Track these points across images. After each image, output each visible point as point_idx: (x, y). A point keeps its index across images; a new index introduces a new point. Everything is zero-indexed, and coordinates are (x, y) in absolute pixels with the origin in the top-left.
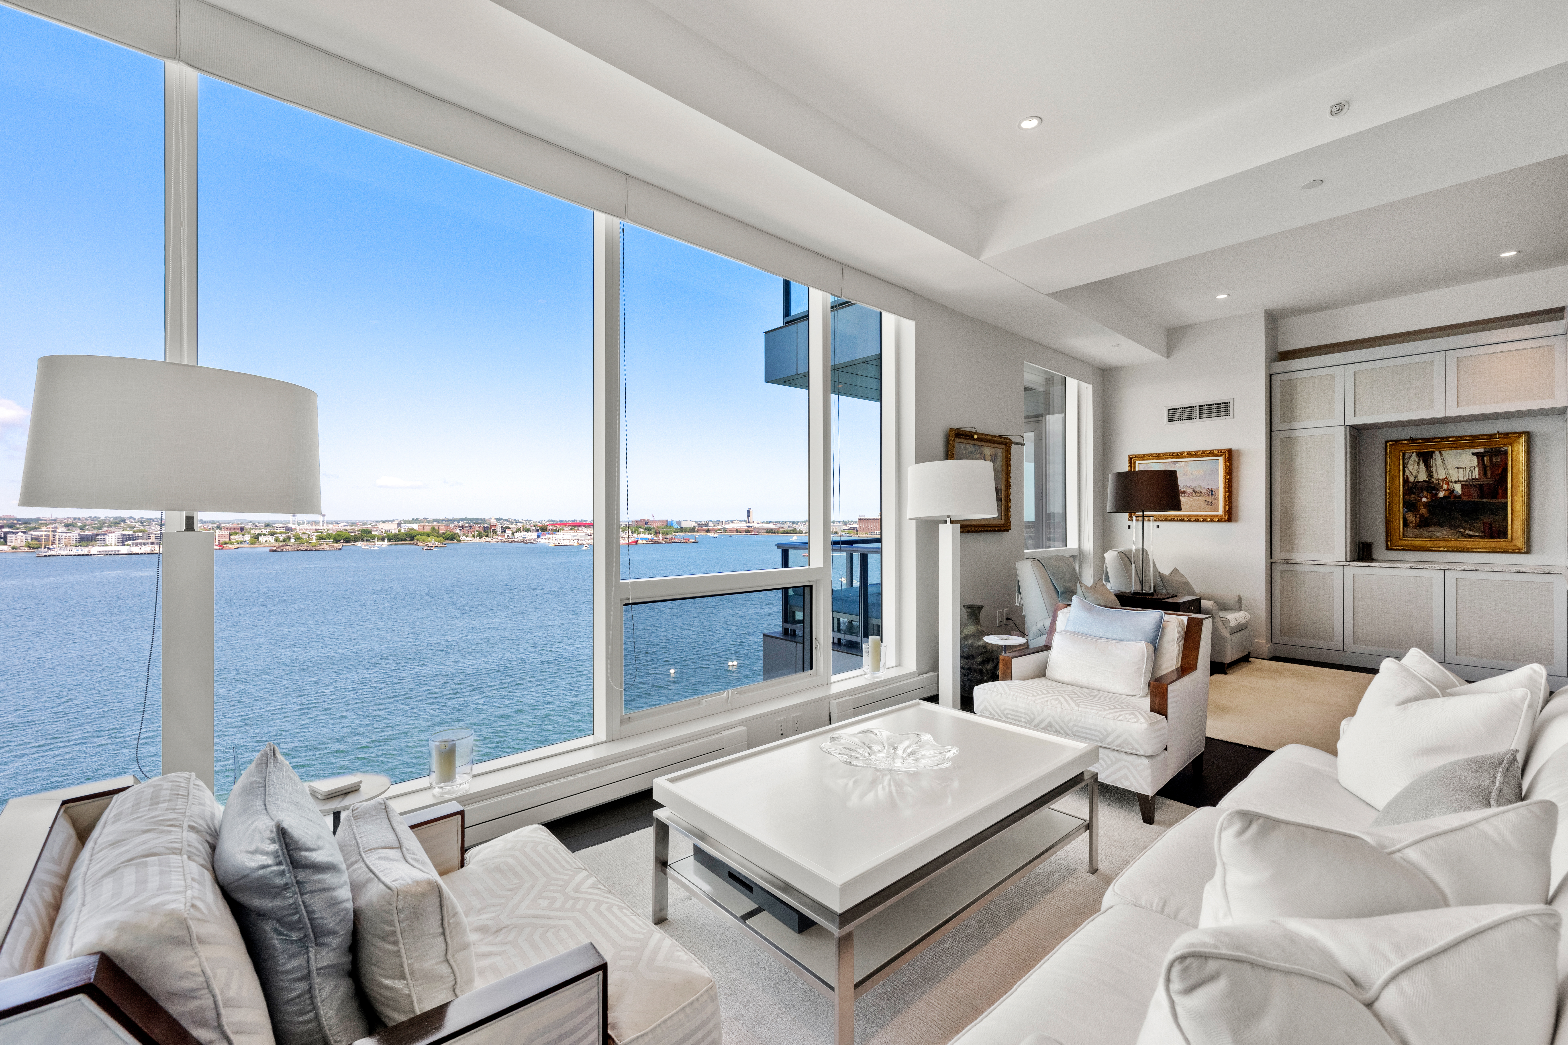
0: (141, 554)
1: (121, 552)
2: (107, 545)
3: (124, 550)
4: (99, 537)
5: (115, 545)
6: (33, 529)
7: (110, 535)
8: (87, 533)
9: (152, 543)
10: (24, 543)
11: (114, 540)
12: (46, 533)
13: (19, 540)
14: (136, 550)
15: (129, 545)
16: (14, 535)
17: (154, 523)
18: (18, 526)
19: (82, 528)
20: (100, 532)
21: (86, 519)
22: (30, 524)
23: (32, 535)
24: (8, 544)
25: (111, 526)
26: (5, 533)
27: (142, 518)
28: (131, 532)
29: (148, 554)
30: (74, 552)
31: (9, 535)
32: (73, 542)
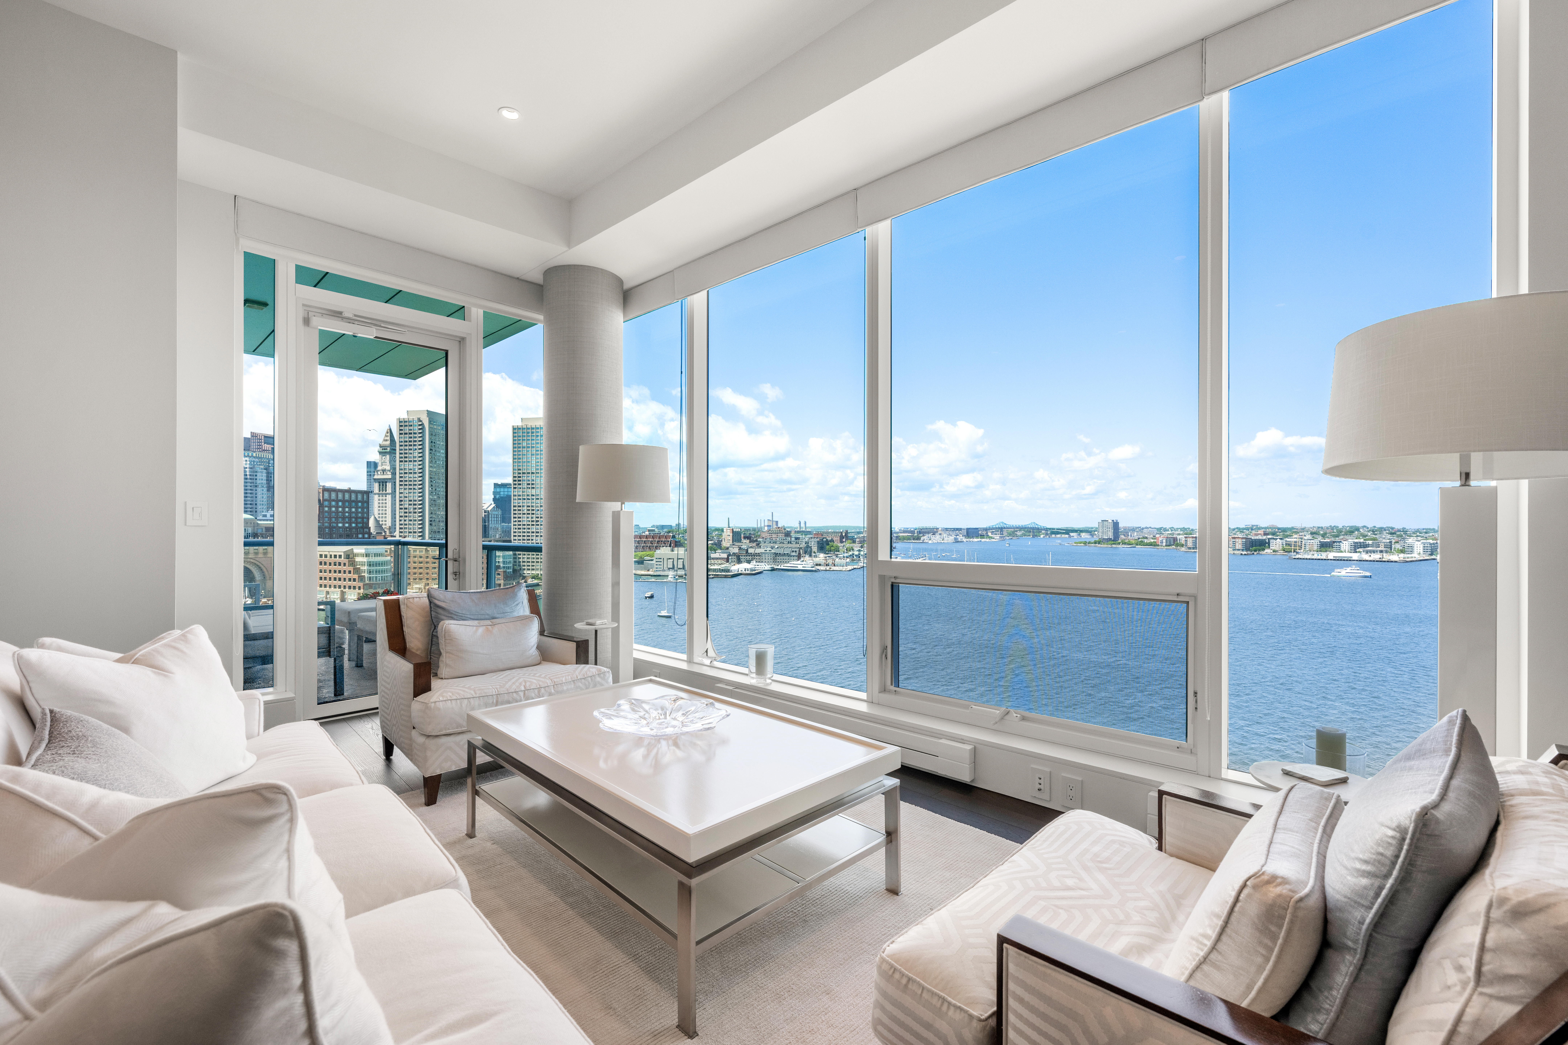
0: (1370, 561)
1: (1353, 559)
2: (1342, 552)
3: (1355, 556)
4: (1335, 544)
5: (1348, 552)
6: (1287, 536)
7: (1344, 542)
8: (1327, 540)
9: (1381, 551)
10: (1281, 548)
11: (1347, 547)
12: (1295, 540)
13: (1278, 545)
14: (1365, 557)
15: (1360, 552)
16: (1275, 541)
17: (1385, 532)
18: (1278, 534)
19: (1324, 536)
20: (1337, 539)
21: (1327, 528)
22: (1286, 532)
23: (1286, 541)
24: (1271, 548)
25: (1347, 535)
26: (1269, 539)
27: (1375, 527)
28: (1362, 540)
29: (1377, 561)
30: (1315, 557)
31: (1271, 541)
32: (1315, 548)
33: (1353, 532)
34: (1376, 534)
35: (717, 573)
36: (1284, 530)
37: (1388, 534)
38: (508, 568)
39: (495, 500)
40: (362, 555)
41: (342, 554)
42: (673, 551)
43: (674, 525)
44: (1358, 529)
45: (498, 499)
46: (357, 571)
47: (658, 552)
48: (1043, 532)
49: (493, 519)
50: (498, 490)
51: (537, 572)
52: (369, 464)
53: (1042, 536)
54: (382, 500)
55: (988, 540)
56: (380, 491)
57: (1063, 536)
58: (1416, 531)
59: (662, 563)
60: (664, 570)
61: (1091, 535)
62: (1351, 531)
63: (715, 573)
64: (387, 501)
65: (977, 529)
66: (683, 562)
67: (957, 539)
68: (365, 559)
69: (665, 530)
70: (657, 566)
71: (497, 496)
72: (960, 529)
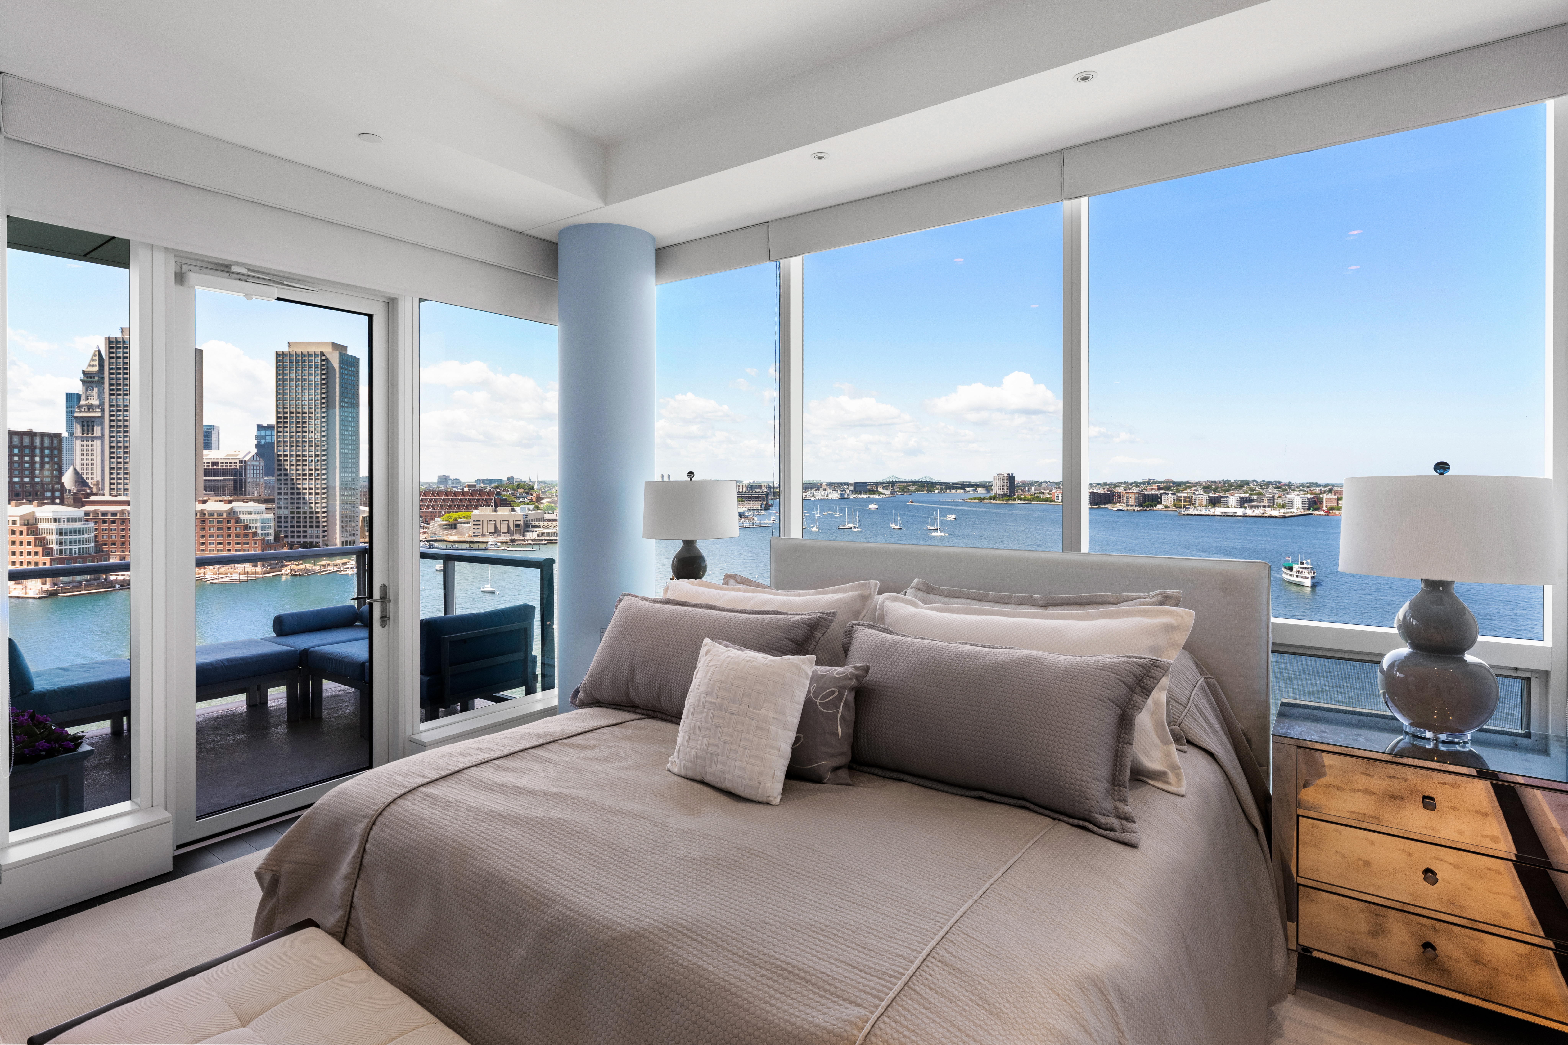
33: (1243, 486)
34: (1263, 489)
35: (551, 538)
36: (1179, 484)
37: (1275, 488)
38: (268, 534)
39: (257, 446)
40: (48, 520)
41: (18, 519)
42: (495, 511)
43: (505, 478)
44: (1247, 483)
45: (264, 446)
46: (42, 542)
47: (476, 512)
48: (938, 486)
49: (255, 472)
50: (263, 433)
51: (311, 540)
52: (69, 396)
53: (936, 491)
54: (87, 445)
55: (877, 496)
56: (83, 434)
57: (959, 491)
58: (1300, 486)
59: (480, 527)
60: (483, 535)
61: (987, 490)
62: (1241, 485)
63: (548, 538)
64: (94, 447)
65: (866, 483)
66: (508, 524)
67: (843, 495)
68: (54, 526)
69: (493, 485)
70: (474, 531)
71: (263, 442)
72: (847, 484)
